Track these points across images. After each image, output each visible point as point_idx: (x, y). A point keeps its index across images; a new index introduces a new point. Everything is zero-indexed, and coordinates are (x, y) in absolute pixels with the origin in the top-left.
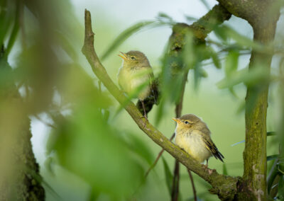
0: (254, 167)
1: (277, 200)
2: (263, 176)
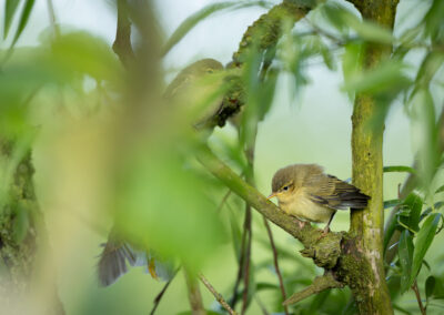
0: (365, 217)
1: (396, 267)
2: (378, 231)
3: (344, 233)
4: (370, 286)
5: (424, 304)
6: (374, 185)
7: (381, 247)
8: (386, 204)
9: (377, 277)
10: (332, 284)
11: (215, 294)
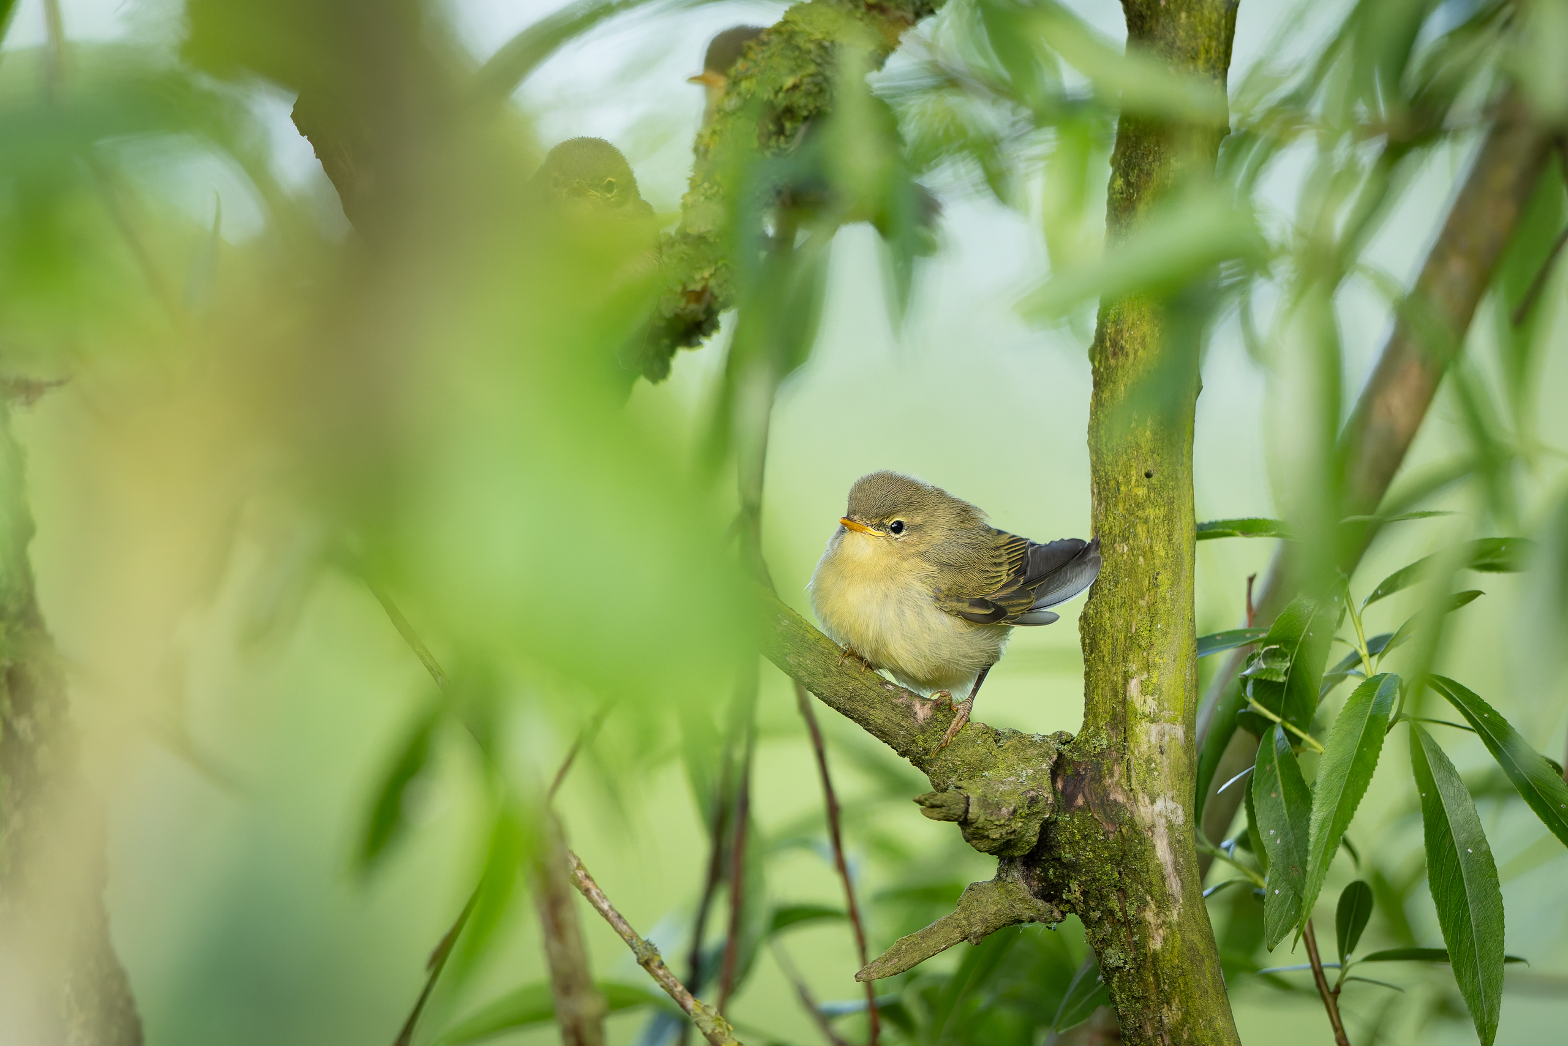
0: (1134, 685)
1: (1239, 853)
2: (1179, 731)
3: (1063, 739)
4: (1149, 916)
5: (1332, 976)
6: (1164, 578)
7: (1188, 786)
8: (1205, 644)
9: (1174, 885)
10: (1022, 910)
11: (631, 940)
